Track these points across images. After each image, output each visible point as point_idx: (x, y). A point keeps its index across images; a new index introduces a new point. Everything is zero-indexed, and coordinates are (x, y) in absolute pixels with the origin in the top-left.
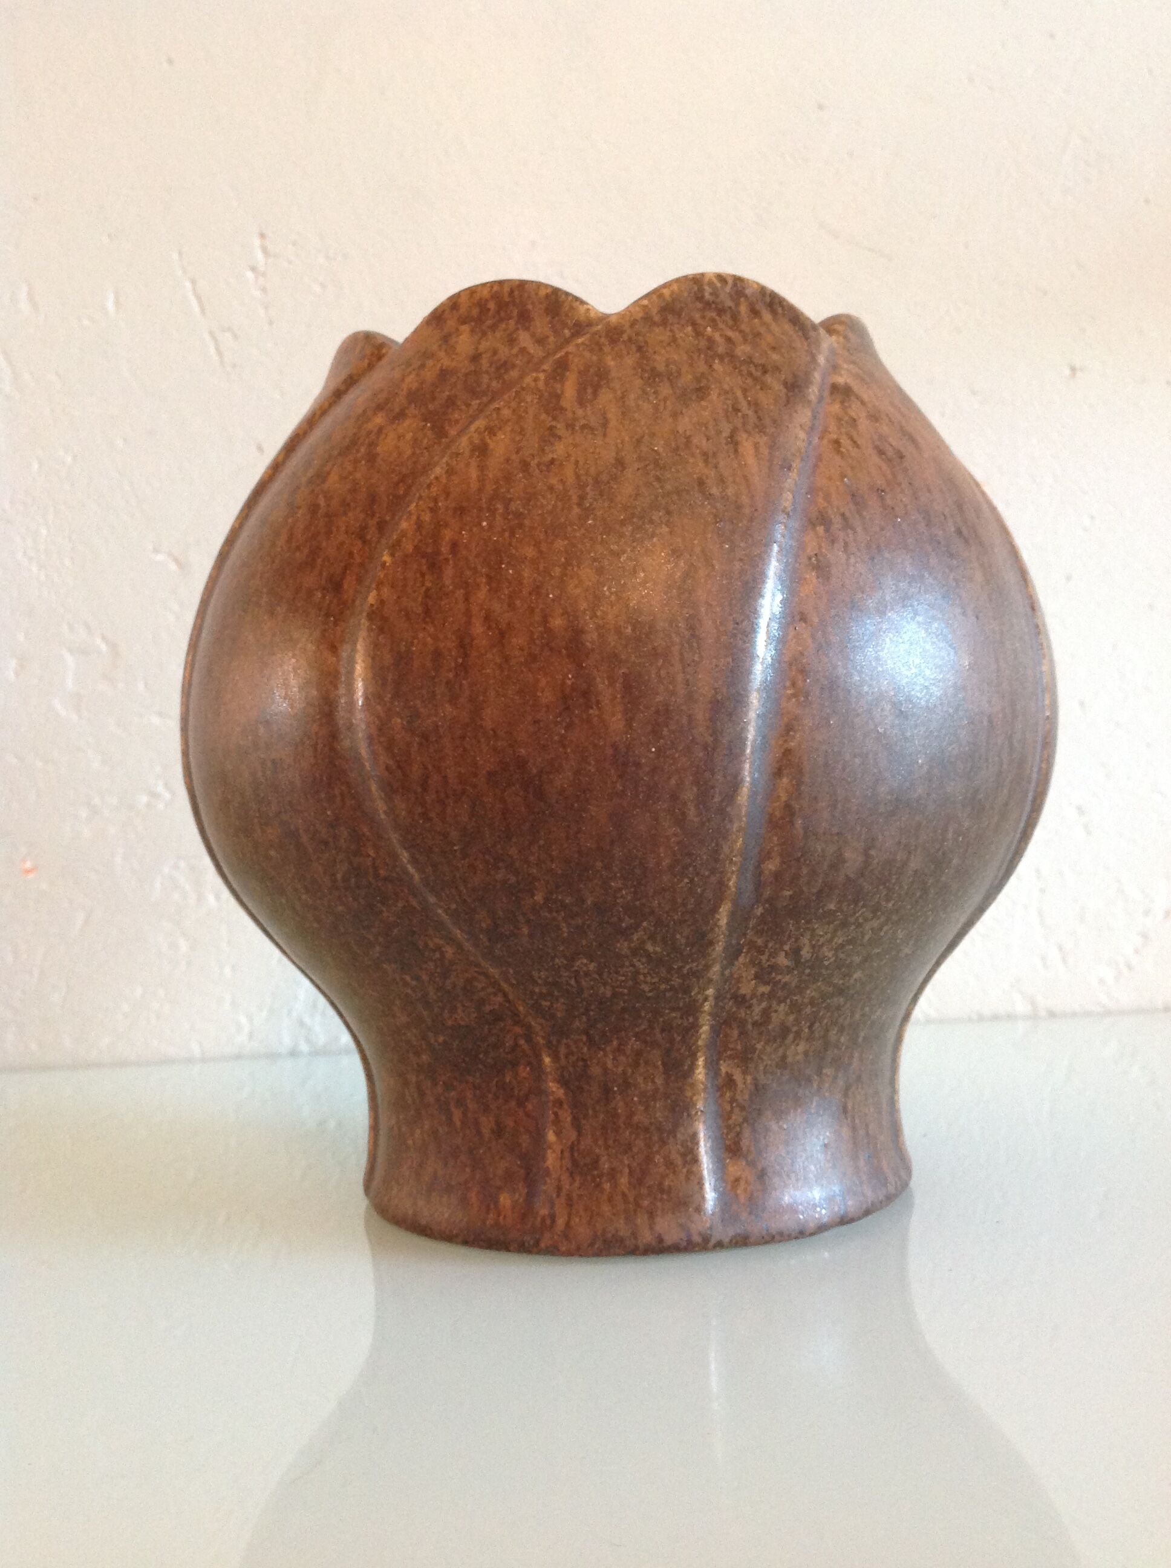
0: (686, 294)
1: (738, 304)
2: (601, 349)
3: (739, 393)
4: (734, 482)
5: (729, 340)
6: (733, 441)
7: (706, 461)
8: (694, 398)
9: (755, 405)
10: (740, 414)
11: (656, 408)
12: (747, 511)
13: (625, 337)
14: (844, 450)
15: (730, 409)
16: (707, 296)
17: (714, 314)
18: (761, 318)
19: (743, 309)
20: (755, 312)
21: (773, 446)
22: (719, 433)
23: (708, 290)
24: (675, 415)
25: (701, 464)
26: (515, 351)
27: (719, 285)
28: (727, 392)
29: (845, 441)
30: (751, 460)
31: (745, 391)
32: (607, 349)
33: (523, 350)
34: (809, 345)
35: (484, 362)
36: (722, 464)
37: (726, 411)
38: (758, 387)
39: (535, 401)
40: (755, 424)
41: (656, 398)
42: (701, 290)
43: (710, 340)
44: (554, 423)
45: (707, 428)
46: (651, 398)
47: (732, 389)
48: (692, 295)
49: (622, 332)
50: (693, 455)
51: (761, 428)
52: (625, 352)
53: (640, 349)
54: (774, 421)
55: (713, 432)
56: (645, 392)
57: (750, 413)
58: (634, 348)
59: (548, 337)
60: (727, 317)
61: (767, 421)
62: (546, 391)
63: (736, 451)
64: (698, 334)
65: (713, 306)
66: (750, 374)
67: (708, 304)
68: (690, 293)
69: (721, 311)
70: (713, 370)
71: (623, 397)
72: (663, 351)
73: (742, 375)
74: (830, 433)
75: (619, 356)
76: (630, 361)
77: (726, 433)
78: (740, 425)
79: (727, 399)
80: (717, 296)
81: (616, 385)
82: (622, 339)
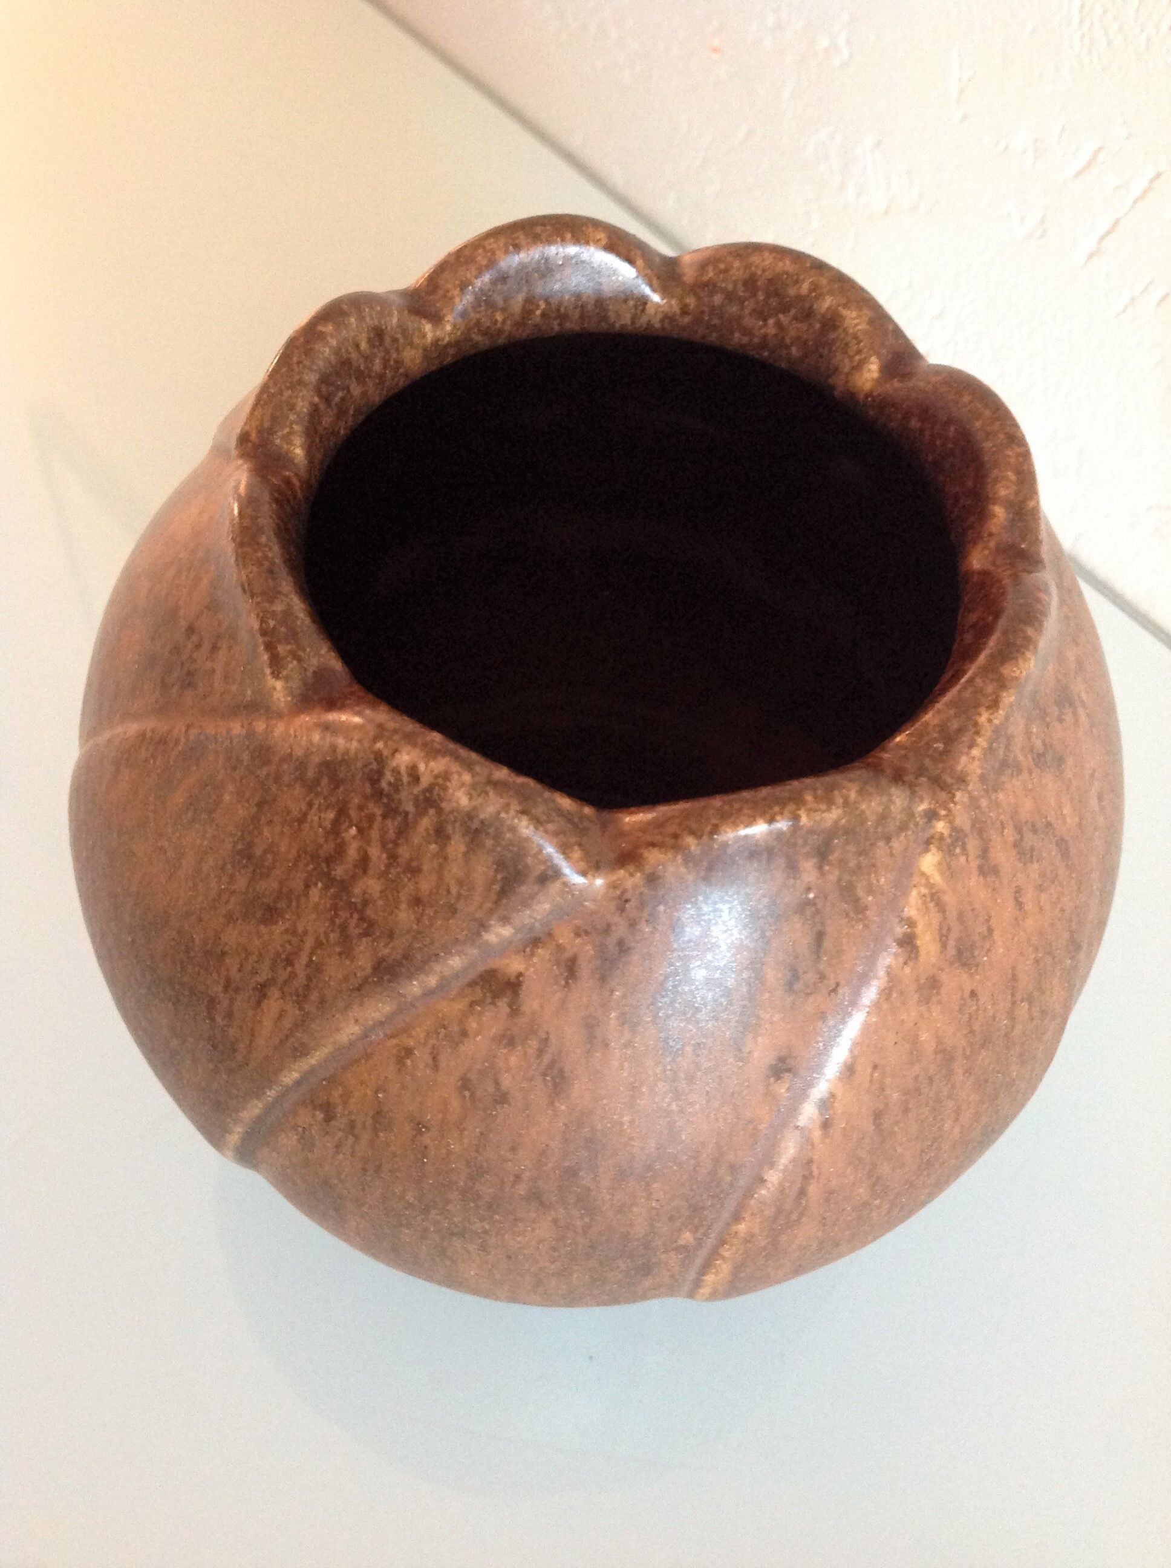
0: (359, 764)
1: (421, 813)
3: (309, 942)
4: (241, 1028)
5: (364, 862)
6: (262, 991)
7: (226, 988)
8: (258, 915)
9: (316, 969)
10: (289, 969)
12: (239, 1057)
14: (409, 1062)
15: (283, 956)
16: (384, 784)
17: (378, 812)
18: (443, 847)
19: (426, 823)
20: (440, 834)
21: (301, 1024)
22: (255, 972)
23: (389, 776)
24: (230, 918)
25: (220, 988)
27: (405, 779)
28: (294, 933)
29: (422, 1055)
30: (268, 1023)
31: (319, 944)
34: (491, 912)
36: (238, 1003)
37: (278, 955)
38: (338, 949)
40: (297, 990)
41: (228, 883)
42: (380, 773)
43: (340, 850)
45: (246, 959)
47: (305, 933)
48: (367, 770)
50: (218, 972)
51: (301, 999)
54: (322, 1001)
55: (249, 968)
56: (223, 868)
57: (302, 976)
60: (392, 826)
61: (314, 996)
63: (259, 1003)
64: (335, 830)
65: (385, 800)
66: (344, 928)
67: (379, 794)
68: (365, 766)
69: (391, 812)
70: (307, 895)
72: (278, 827)
73: (333, 922)
74: (410, 1036)
77: (262, 977)
78: (280, 980)
79: (289, 942)
80: (397, 790)
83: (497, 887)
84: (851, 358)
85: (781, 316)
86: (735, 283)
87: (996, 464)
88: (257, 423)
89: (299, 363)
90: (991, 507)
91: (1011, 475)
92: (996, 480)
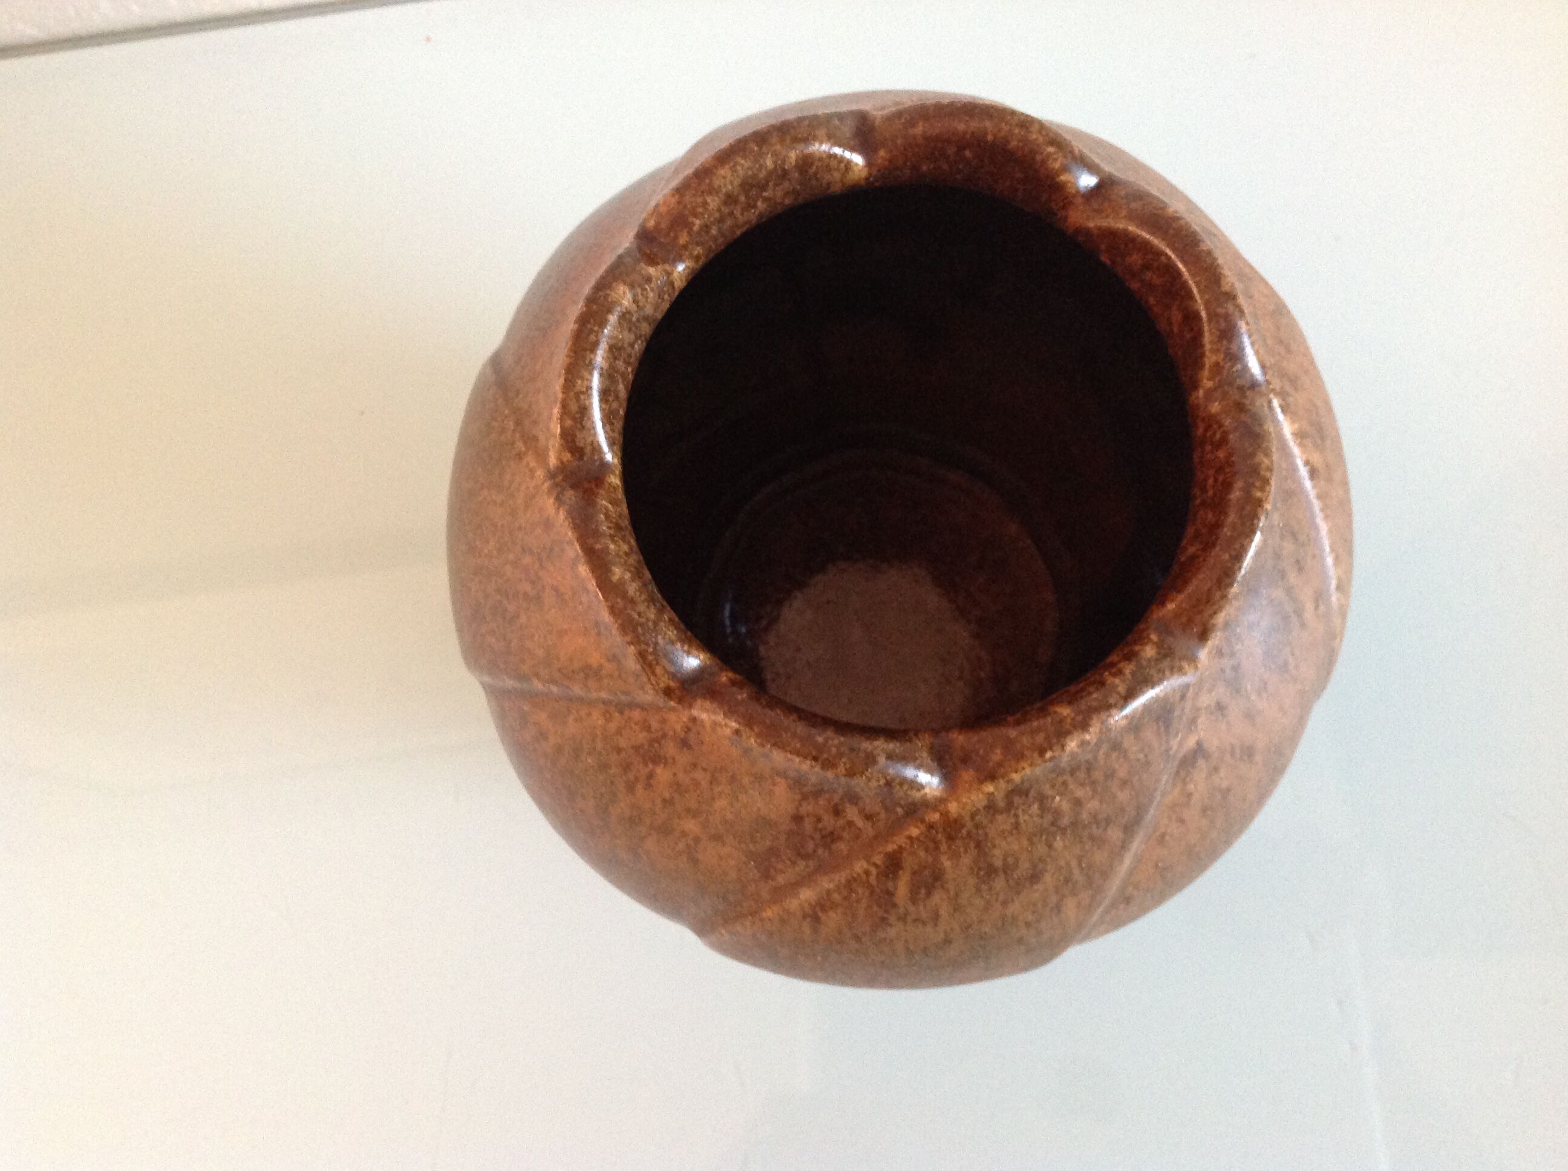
1: (1098, 752)
2: (937, 848)
3: (1074, 863)
5: (1077, 803)
9: (1088, 868)
10: (1070, 883)
11: (988, 902)
13: (964, 832)
14: (1166, 838)
15: (1061, 883)
18: (1120, 750)
19: (1103, 752)
20: (1115, 748)
26: (841, 822)
27: (1079, 752)
28: (1060, 869)
29: (1172, 827)
31: (1081, 858)
32: (944, 847)
33: (850, 823)
34: (1167, 740)
35: (808, 825)
37: (1057, 886)
38: (1095, 848)
39: (867, 894)
40: (1082, 885)
41: (989, 893)
43: (1057, 813)
44: (885, 915)
46: (984, 895)
47: (1067, 862)
49: (963, 826)
52: (962, 849)
53: (978, 845)
54: (1103, 873)
56: (978, 890)
57: (1081, 878)
58: (972, 845)
59: (879, 814)
60: (1081, 774)
61: (1096, 877)
62: (878, 886)
65: (1069, 769)
66: (1091, 838)
69: (1076, 770)
70: (1053, 849)
71: (957, 895)
72: (1004, 843)
73: (1081, 843)
74: (1160, 829)
75: (955, 856)
76: (967, 860)
77: (1053, 902)
78: (1067, 892)
79: (1060, 875)
80: (1075, 759)
81: (951, 886)
82: (960, 835)
83: (1162, 729)
84: (838, 169)
85: (765, 194)
86: (719, 210)
87: (1033, 152)
88: (666, 676)
89: (639, 614)
90: (1057, 180)
91: (1051, 149)
92: (1044, 162)
